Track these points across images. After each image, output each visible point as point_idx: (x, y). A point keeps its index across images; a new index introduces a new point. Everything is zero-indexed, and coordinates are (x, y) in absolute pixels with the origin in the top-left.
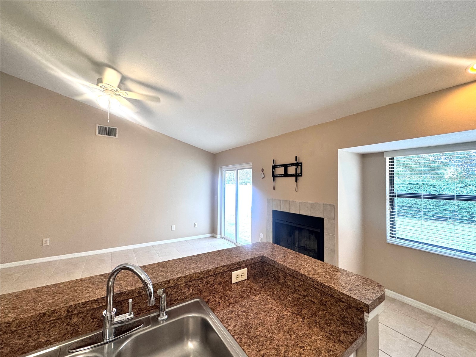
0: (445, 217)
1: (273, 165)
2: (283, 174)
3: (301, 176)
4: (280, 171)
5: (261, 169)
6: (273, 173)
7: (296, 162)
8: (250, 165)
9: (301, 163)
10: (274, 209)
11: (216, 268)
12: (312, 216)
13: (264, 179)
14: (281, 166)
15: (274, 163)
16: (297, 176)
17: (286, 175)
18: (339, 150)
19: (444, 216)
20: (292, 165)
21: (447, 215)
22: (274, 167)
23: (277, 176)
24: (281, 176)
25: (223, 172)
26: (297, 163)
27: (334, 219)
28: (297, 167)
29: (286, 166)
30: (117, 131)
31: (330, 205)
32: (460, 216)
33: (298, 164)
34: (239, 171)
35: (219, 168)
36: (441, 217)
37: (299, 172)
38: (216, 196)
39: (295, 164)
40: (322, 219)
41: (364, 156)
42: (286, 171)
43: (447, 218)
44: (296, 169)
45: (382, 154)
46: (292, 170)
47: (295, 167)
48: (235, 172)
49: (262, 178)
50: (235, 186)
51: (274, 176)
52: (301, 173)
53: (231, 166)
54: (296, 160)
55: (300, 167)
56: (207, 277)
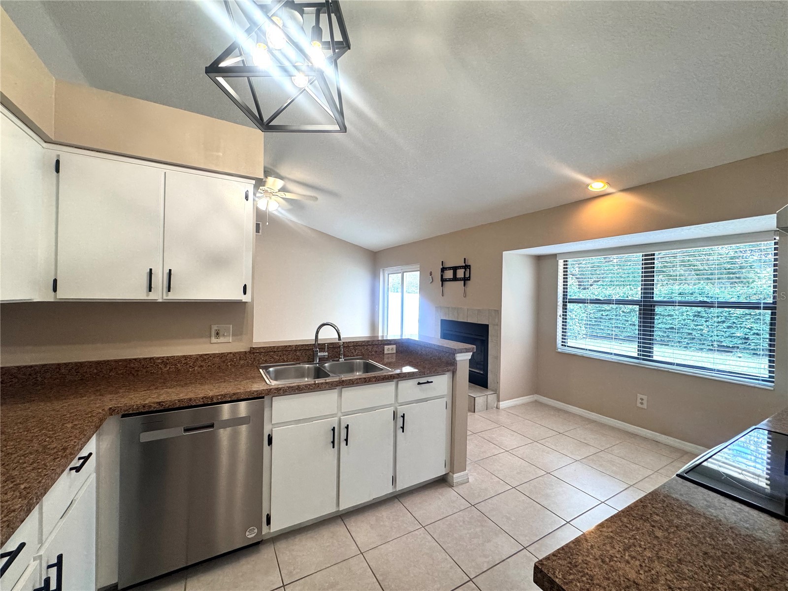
0: (729, 347)
1: (441, 267)
2: (452, 277)
3: (469, 280)
4: (449, 274)
5: (429, 272)
6: (442, 276)
7: (464, 265)
8: (418, 267)
9: (470, 266)
10: (442, 318)
11: (374, 341)
12: (478, 323)
13: (432, 283)
14: (450, 268)
15: (442, 265)
16: (466, 279)
17: (455, 279)
18: (504, 252)
19: (728, 345)
20: (460, 267)
21: (732, 343)
22: (443, 270)
23: (446, 280)
24: (450, 280)
25: (386, 275)
26: (466, 265)
27: (497, 325)
28: (466, 270)
29: (455, 269)
30: (261, 226)
31: (495, 310)
32: (753, 344)
33: (467, 267)
34: (405, 274)
35: (381, 269)
36: (724, 346)
37: (467, 276)
38: (377, 306)
39: (462, 266)
40: (487, 326)
41: (539, 258)
42: (455, 274)
43: (733, 347)
44: (465, 273)
45: (554, 256)
46: (460, 273)
47: (463, 270)
48: (400, 275)
49: (430, 282)
50: (400, 294)
51: (443, 280)
52: (470, 277)
53: (395, 268)
54: (465, 262)
55: (468, 269)
56: (367, 346)
